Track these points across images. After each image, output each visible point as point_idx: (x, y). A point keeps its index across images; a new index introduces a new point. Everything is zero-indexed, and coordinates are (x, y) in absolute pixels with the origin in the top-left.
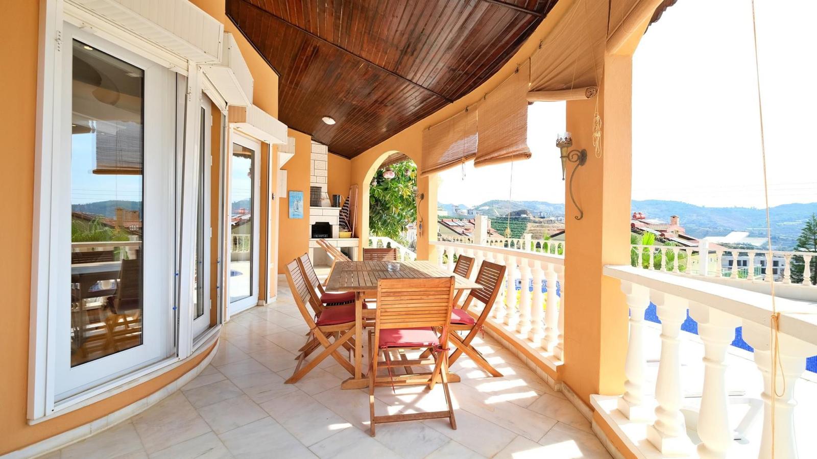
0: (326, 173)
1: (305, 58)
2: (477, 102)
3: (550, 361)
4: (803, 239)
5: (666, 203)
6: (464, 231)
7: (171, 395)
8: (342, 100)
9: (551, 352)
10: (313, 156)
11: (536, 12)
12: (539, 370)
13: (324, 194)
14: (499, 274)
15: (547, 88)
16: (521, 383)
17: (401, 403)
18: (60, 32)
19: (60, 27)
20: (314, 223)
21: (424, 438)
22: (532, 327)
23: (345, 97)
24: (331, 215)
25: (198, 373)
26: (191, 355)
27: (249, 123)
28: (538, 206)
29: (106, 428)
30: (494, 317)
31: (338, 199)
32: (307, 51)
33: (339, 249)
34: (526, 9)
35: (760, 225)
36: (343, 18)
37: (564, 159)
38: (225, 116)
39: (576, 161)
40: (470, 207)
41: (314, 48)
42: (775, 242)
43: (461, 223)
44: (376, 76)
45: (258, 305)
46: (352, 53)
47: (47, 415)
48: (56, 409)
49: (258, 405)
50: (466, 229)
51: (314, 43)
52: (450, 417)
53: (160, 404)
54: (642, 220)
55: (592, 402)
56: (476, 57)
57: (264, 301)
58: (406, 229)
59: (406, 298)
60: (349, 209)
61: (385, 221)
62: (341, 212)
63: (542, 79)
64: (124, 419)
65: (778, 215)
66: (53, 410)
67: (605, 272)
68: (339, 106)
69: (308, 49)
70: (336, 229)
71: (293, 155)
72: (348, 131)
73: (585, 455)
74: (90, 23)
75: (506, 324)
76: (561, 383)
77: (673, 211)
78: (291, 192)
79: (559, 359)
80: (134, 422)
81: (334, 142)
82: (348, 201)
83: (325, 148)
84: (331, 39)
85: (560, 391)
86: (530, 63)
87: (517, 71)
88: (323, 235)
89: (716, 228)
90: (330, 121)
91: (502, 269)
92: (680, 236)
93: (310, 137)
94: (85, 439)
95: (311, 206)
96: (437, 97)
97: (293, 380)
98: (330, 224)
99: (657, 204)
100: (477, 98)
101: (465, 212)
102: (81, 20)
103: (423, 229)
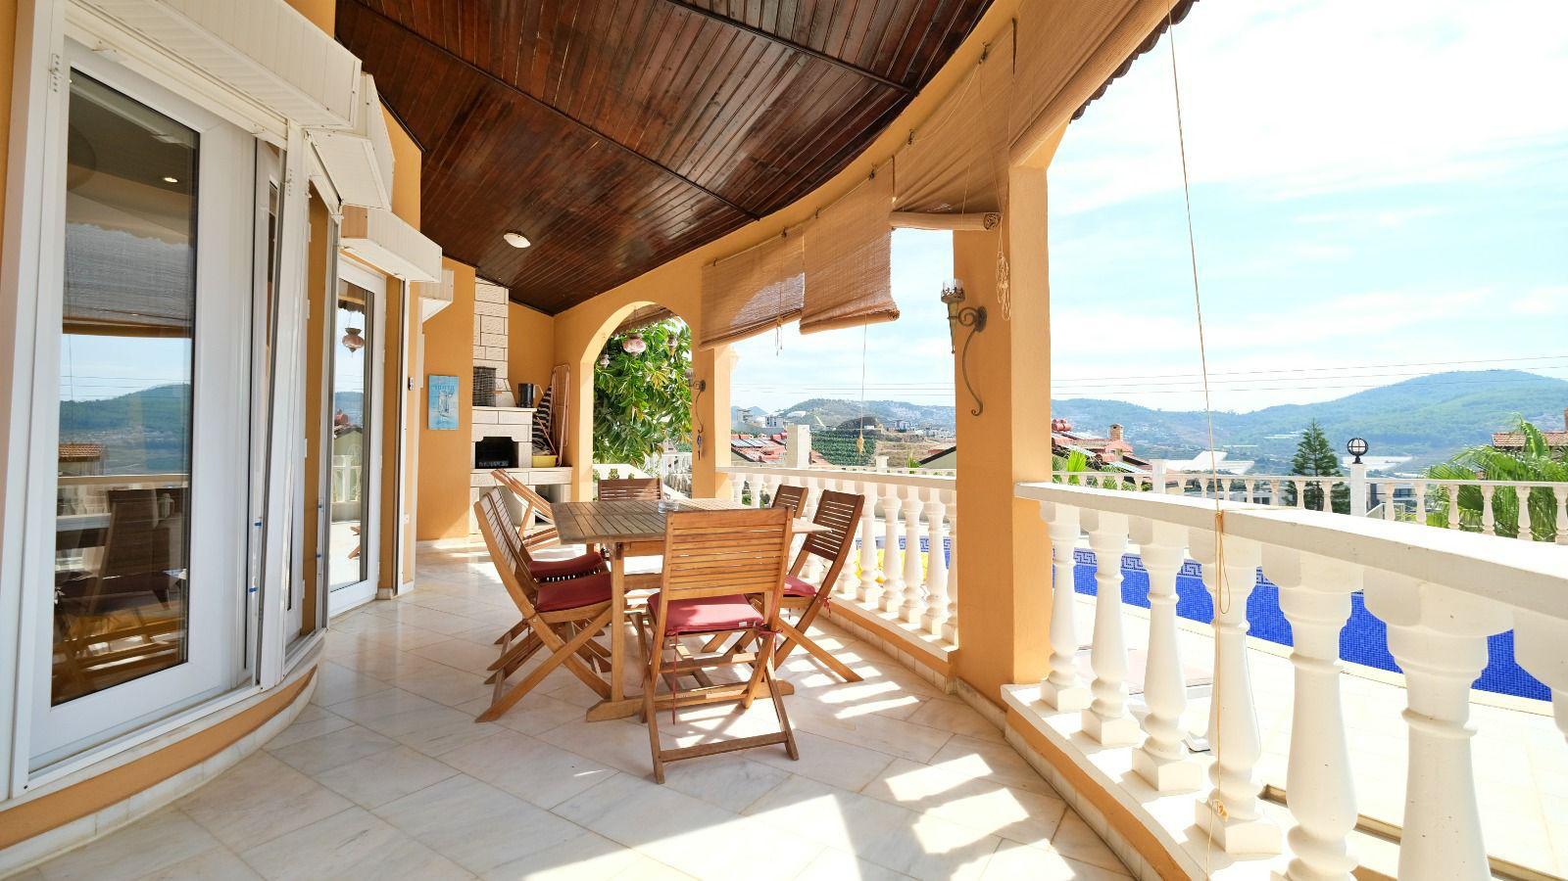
0: (504, 341)
1: (482, 122)
2: (803, 221)
3: (937, 646)
4: (1301, 460)
5: (1101, 403)
6: (763, 456)
7: (246, 760)
8: (548, 203)
9: (937, 634)
10: (478, 308)
11: (902, 85)
12: (920, 666)
13: (501, 381)
14: (853, 509)
15: (925, 208)
16: (892, 686)
17: (698, 731)
18: (58, 57)
19: (58, 47)
20: (481, 439)
21: (748, 776)
22: (904, 599)
23: (554, 198)
24: (516, 424)
25: (292, 720)
26: (281, 682)
27: (373, 240)
28: (894, 410)
29: (126, 823)
30: (840, 591)
31: (529, 389)
32: (489, 111)
33: (533, 489)
34: (887, 79)
35: (1241, 440)
36: (568, 60)
37: (954, 321)
38: (336, 226)
39: (970, 325)
40: (771, 412)
41: (504, 107)
42: (1263, 467)
43: (756, 442)
44: (620, 164)
45: (377, 599)
46: (578, 121)
47: (15, 795)
48: (33, 785)
49: (434, 758)
50: (765, 453)
51: (506, 98)
52: (787, 742)
53: (228, 774)
54: (1068, 433)
55: (1004, 697)
56: (804, 146)
57: (391, 591)
58: (661, 451)
59: (714, 544)
60: (550, 412)
61: (618, 436)
62: (534, 416)
63: (917, 192)
64: (160, 806)
65: (1266, 423)
66: (26, 787)
67: (1017, 494)
68: (541, 213)
69: (492, 107)
70: (525, 451)
71: (449, 303)
72: (554, 260)
73: (995, 772)
74: (113, 42)
75: (860, 599)
76: (954, 681)
77: (1114, 417)
78: (432, 378)
79: (951, 643)
80: (183, 809)
81: (522, 281)
82: (549, 395)
83: (502, 293)
84: (538, 91)
85: (954, 694)
86: (894, 164)
87: (872, 175)
88: (498, 463)
89: (1179, 447)
90: (520, 242)
91: (857, 501)
92: (1126, 459)
93: (473, 270)
94: (85, 846)
95: (474, 405)
96: (732, 208)
97: (492, 714)
98: (514, 439)
99: (1089, 406)
100: (802, 216)
101: (762, 420)
102: (98, 37)
103: (704, 444)
